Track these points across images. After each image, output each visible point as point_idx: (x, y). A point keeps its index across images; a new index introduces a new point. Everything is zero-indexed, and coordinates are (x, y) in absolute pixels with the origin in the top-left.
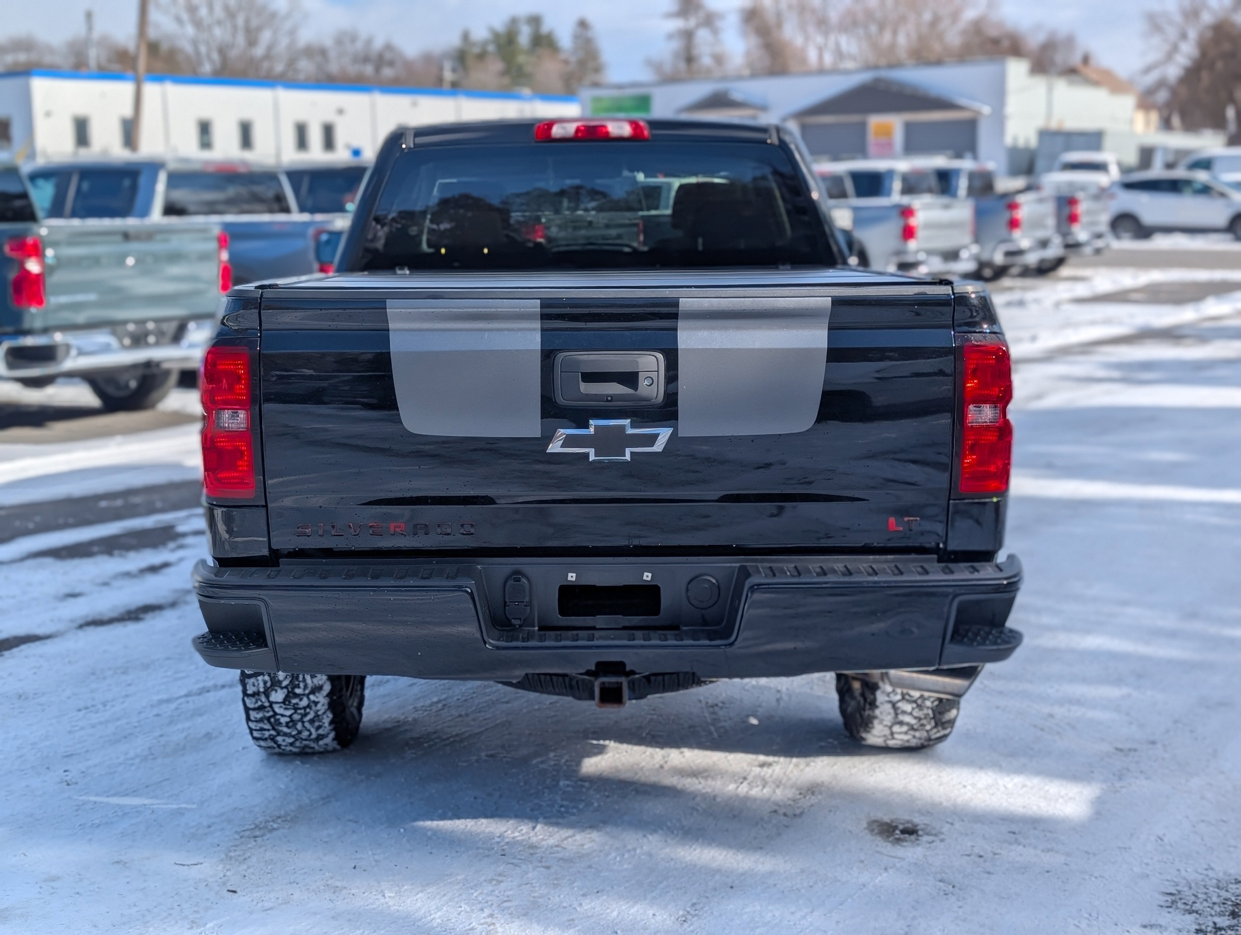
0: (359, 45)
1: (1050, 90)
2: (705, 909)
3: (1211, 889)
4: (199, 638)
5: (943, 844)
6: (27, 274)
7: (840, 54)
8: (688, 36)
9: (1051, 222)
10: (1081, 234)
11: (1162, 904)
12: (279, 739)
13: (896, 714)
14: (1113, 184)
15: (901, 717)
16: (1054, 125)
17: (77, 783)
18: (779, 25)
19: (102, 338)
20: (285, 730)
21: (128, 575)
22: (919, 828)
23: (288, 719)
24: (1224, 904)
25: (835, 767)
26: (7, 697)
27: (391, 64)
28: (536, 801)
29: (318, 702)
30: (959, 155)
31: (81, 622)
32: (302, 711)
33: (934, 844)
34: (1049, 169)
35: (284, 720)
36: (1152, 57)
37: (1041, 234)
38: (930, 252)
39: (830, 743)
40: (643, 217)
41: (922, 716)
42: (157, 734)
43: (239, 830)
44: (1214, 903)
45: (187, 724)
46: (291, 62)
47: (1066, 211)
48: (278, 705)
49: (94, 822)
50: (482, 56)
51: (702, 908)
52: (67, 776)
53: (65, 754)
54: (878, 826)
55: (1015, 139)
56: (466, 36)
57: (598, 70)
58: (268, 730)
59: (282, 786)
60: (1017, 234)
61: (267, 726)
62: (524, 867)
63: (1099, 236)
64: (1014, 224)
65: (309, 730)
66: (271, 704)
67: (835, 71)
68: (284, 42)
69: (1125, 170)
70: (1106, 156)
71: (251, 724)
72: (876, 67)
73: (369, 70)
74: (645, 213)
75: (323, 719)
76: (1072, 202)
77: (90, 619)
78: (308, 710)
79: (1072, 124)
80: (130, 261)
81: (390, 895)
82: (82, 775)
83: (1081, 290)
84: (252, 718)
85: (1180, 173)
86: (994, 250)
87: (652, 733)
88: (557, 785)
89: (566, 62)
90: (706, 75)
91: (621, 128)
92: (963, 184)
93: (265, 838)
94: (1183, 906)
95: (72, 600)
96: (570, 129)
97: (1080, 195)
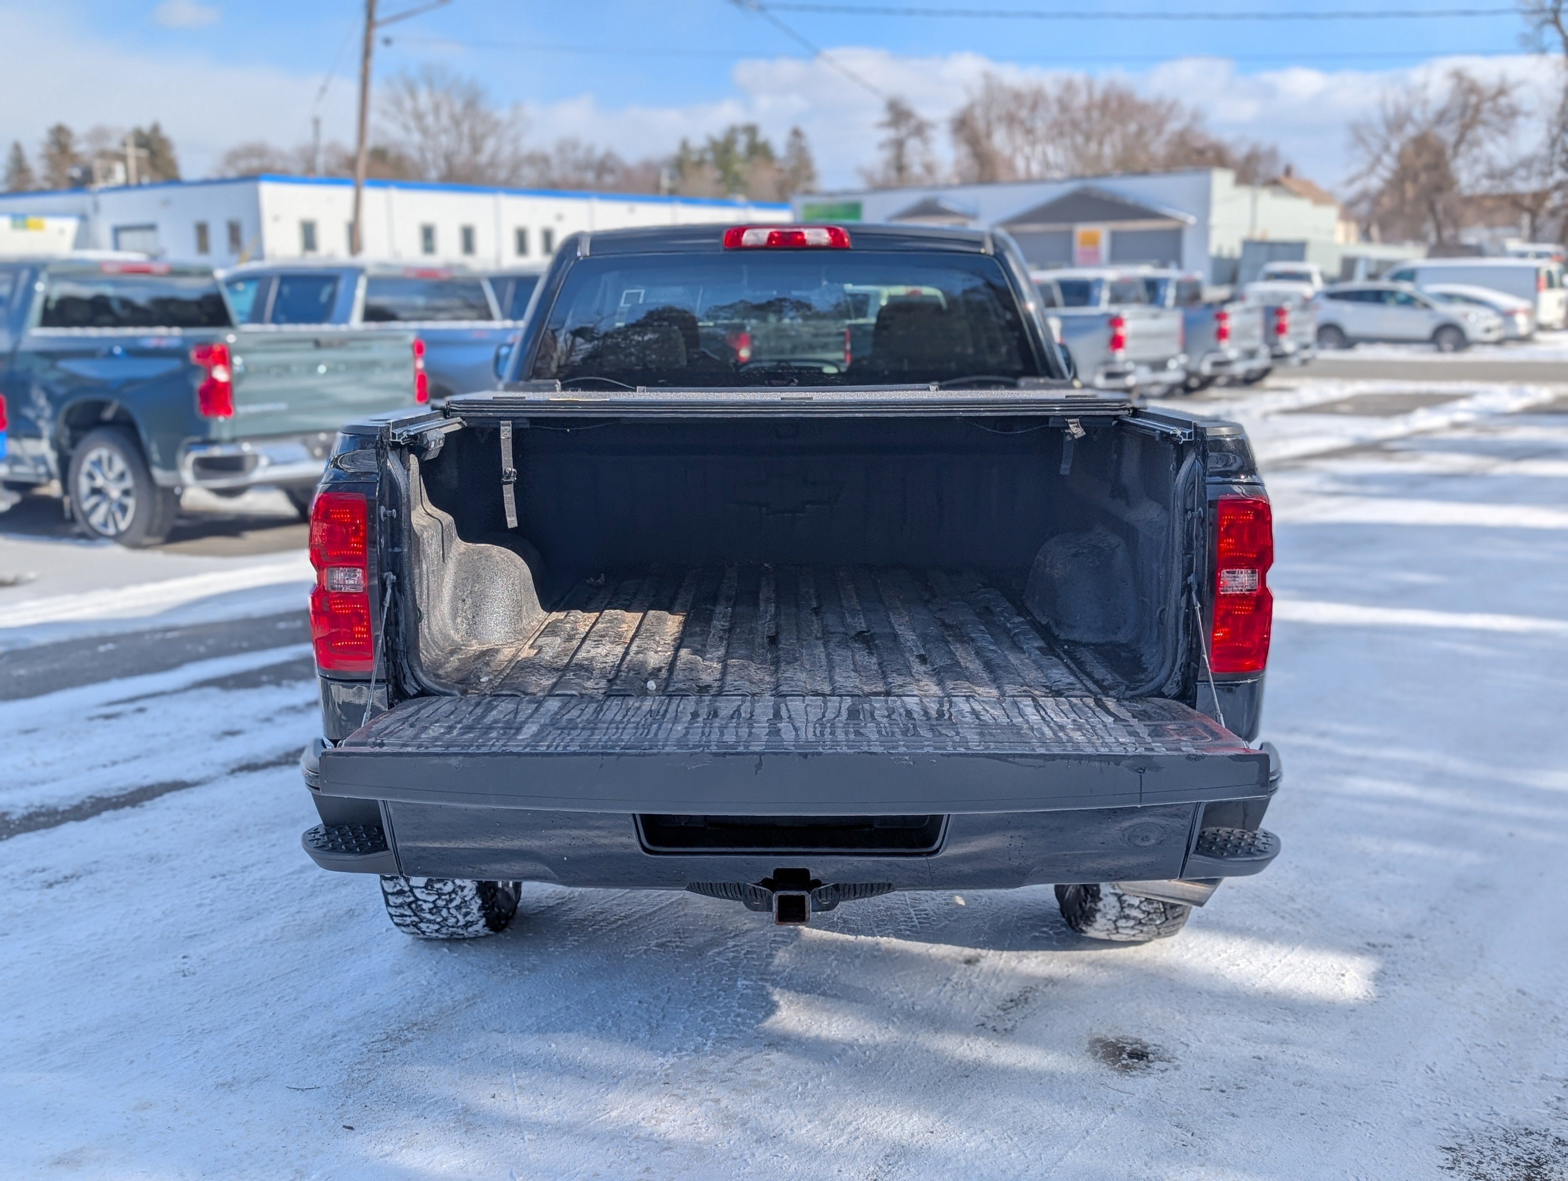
0: (580, 154)
1: (1254, 201)
2: (900, 1163)
3: (1498, 1142)
4: (310, 834)
5: (1178, 1072)
6: (213, 383)
7: (1047, 165)
8: (899, 145)
9: (1258, 332)
10: (1288, 345)
11: (1442, 1163)
12: (423, 926)
13: (1122, 908)
14: (1317, 294)
15: (1127, 911)
16: (1257, 235)
17: (194, 974)
18: (989, 135)
19: (294, 448)
20: (429, 916)
21: (293, 710)
22: (1149, 1050)
23: (431, 906)
24: (1516, 1165)
25: (1052, 965)
26: (138, 859)
27: (612, 171)
28: (709, 1008)
29: (465, 887)
30: (1164, 265)
31: (235, 766)
32: (447, 897)
33: (1167, 1073)
34: (1253, 279)
35: (426, 906)
36: (1355, 169)
37: (1248, 344)
38: (1138, 362)
39: (1044, 932)
40: (850, 326)
41: (1152, 911)
42: (294, 909)
43: (367, 1041)
44: (1504, 1164)
45: (330, 897)
46: (515, 168)
47: (1275, 321)
48: (419, 890)
49: (205, 1027)
50: (700, 163)
51: (897, 1163)
52: (186, 963)
53: (188, 935)
54: (1102, 1047)
55: (1220, 248)
56: (684, 145)
57: (811, 177)
58: (410, 916)
59: (424, 982)
60: (1225, 344)
61: (408, 912)
62: (690, 1100)
63: (1306, 347)
64: (1222, 334)
65: (455, 917)
66: (411, 889)
67: (1042, 180)
68: (507, 152)
69: (1329, 280)
70: (1310, 266)
71: (390, 909)
72: (1082, 177)
73: (590, 177)
74: (853, 322)
75: (470, 904)
76: (1280, 312)
77: (244, 763)
78: (453, 896)
79: (1276, 233)
80: (322, 369)
81: (530, 1137)
82: (203, 962)
83: (1288, 401)
84: (391, 904)
85: (1384, 284)
86: (1201, 360)
87: (844, 916)
88: (734, 986)
89: (780, 171)
90: (917, 184)
91: (819, 235)
92: (1170, 294)
93: (396, 1052)
94: (1467, 1168)
95: (230, 739)
96: (763, 236)
97: (1287, 306)
